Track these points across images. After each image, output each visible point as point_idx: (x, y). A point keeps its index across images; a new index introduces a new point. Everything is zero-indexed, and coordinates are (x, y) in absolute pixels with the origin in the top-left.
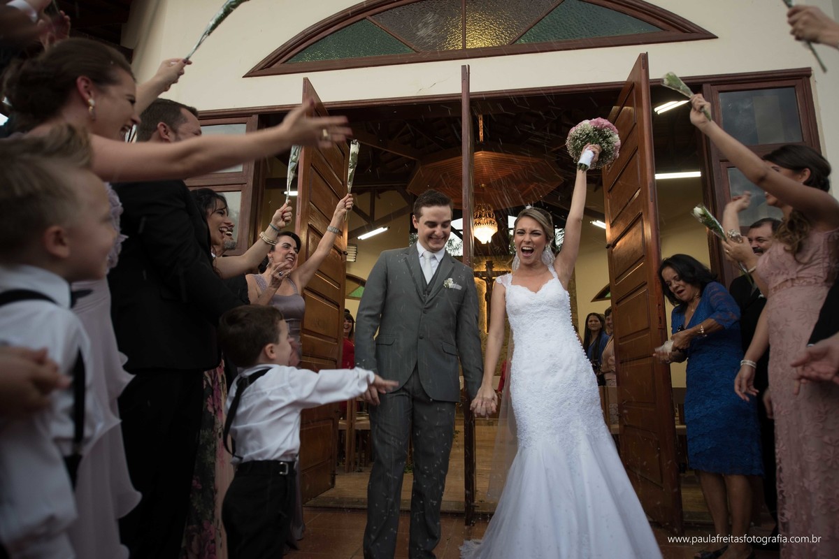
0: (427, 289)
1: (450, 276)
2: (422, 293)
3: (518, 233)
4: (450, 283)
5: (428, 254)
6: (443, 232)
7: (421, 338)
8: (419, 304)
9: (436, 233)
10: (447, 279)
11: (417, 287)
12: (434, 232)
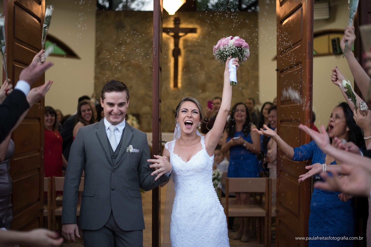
0: (114, 155)
1: (130, 144)
2: (110, 158)
3: (183, 111)
4: (131, 149)
5: (113, 127)
6: (120, 111)
7: (113, 190)
8: (109, 166)
9: (114, 111)
10: (128, 146)
11: (106, 153)
12: (112, 110)
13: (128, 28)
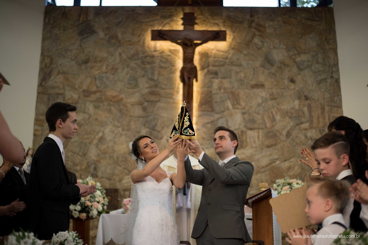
13: (101, 34)
